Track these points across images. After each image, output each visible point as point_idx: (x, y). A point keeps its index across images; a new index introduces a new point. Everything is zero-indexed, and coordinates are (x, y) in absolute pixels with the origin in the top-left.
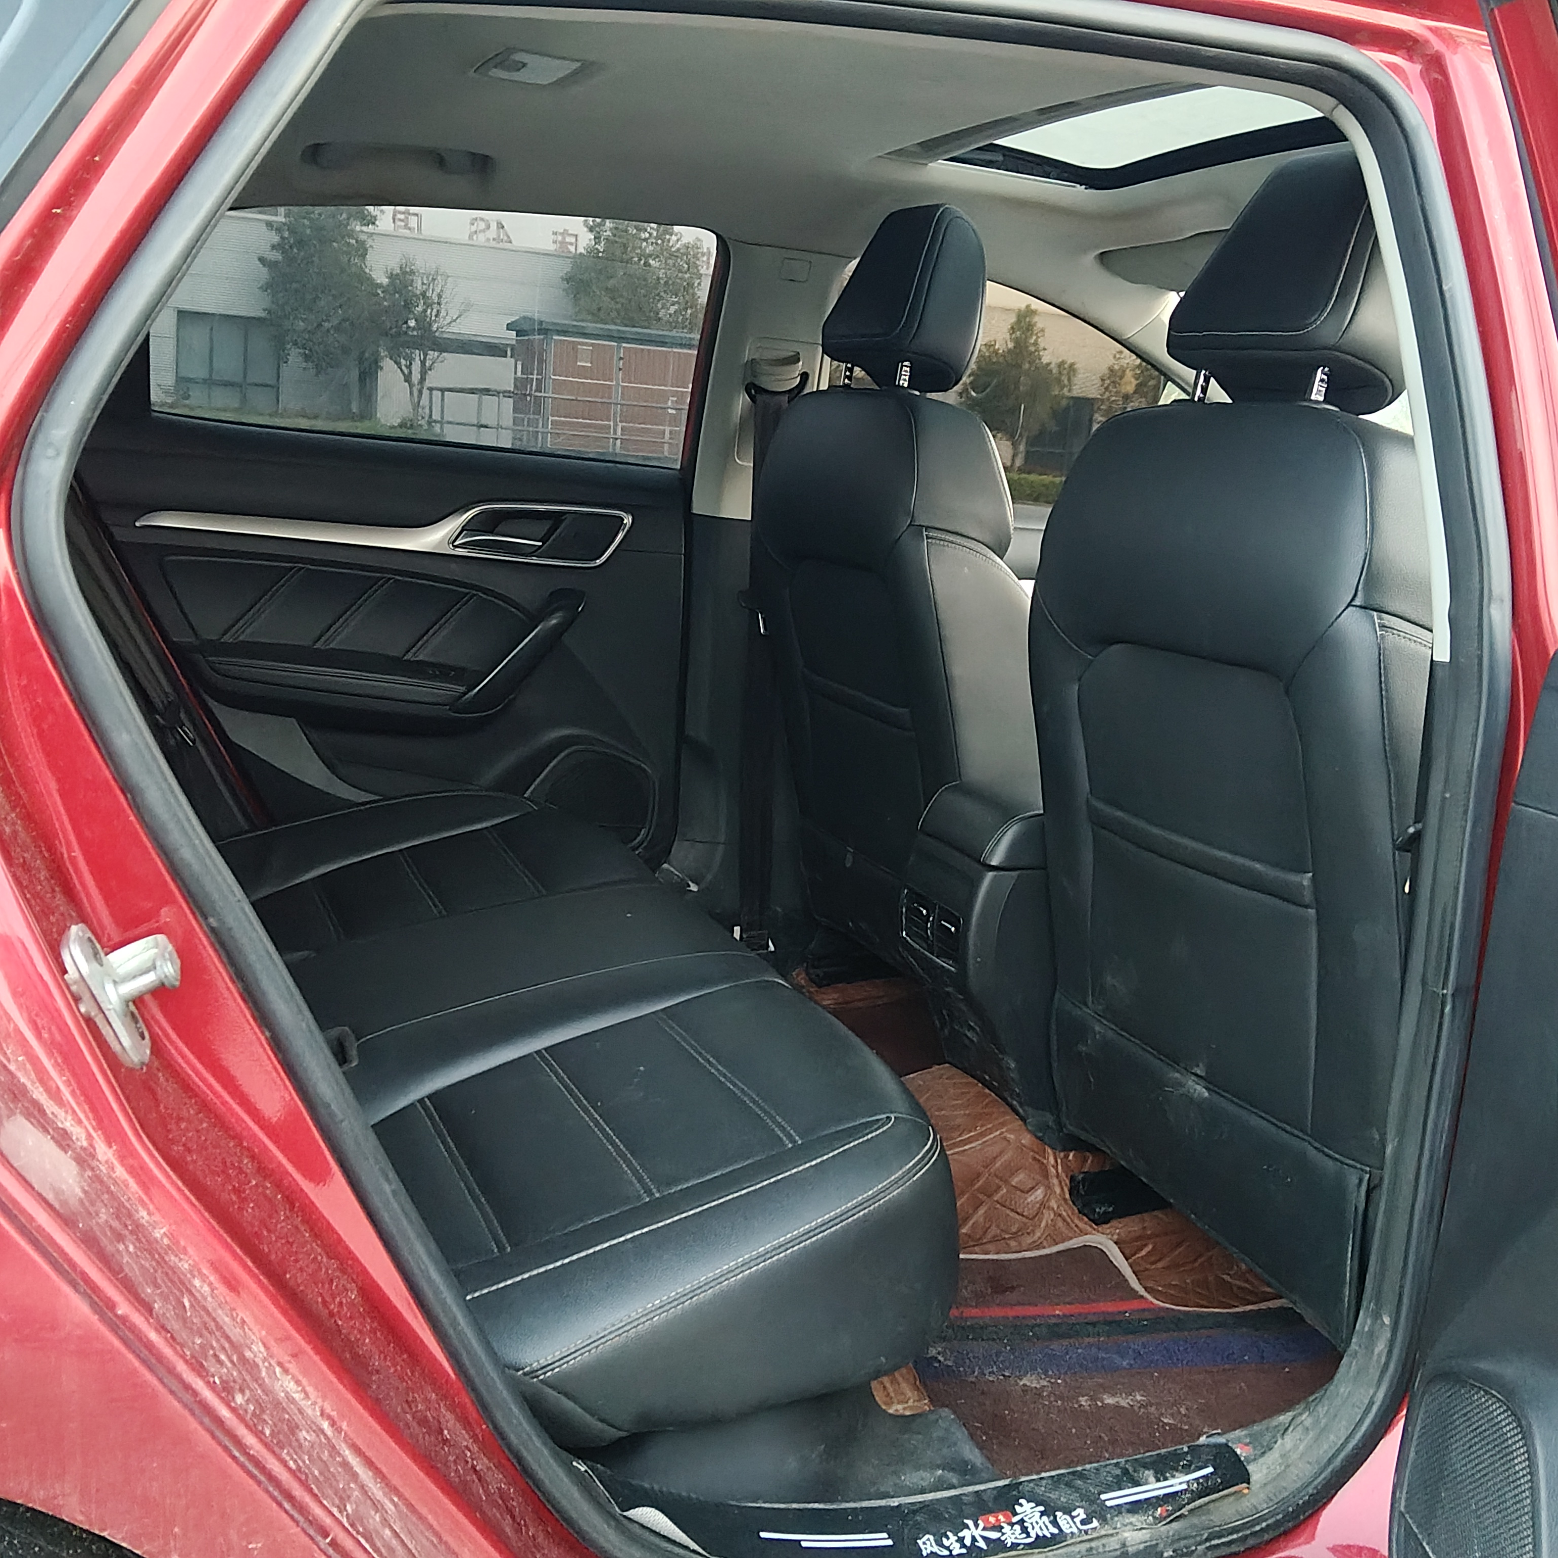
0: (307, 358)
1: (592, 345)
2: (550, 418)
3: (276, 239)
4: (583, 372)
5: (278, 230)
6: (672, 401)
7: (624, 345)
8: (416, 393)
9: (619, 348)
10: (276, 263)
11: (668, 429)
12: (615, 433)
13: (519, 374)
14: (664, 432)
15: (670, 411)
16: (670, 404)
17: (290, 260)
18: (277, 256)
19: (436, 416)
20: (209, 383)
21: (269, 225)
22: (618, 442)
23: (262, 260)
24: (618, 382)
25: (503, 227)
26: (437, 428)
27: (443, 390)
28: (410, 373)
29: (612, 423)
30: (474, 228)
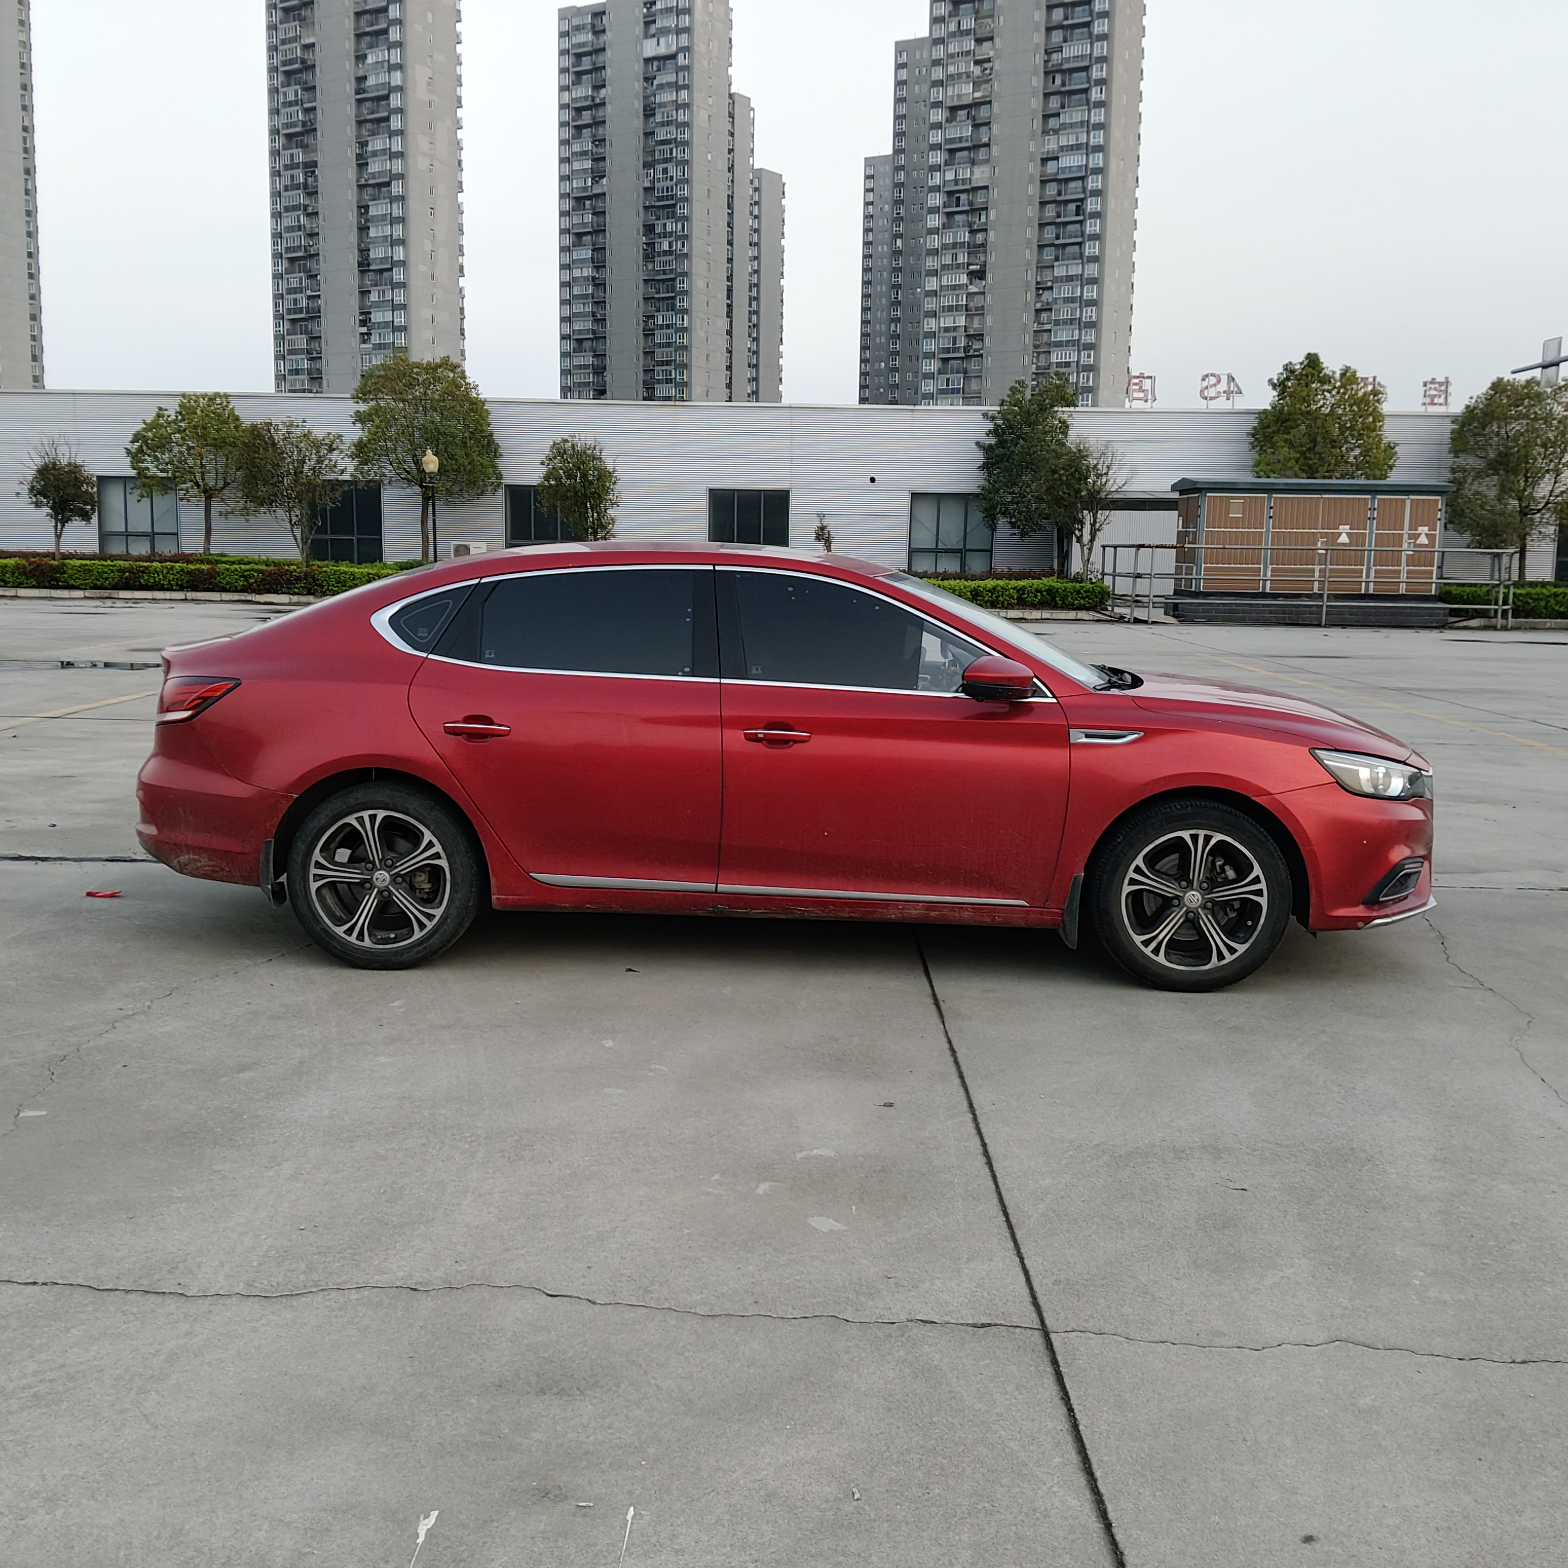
0: (1013, 525)
1: (1243, 498)
2: (1203, 565)
3: (990, 426)
4: (1235, 522)
5: (993, 418)
6: (1322, 543)
7: (1274, 495)
8: (1086, 552)
9: (1269, 499)
10: (990, 446)
11: (1317, 568)
12: (1265, 575)
13: (1180, 528)
14: (1313, 571)
15: (1320, 551)
16: (1319, 545)
17: (1002, 443)
18: (992, 441)
19: (1109, 569)
20: (936, 552)
21: (985, 415)
22: (1268, 583)
23: (978, 444)
24: (1268, 529)
25: (1233, 379)
26: (1108, 581)
27: (1115, 547)
28: (1082, 535)
29: (1262, 566)
30: (1205, 384)
